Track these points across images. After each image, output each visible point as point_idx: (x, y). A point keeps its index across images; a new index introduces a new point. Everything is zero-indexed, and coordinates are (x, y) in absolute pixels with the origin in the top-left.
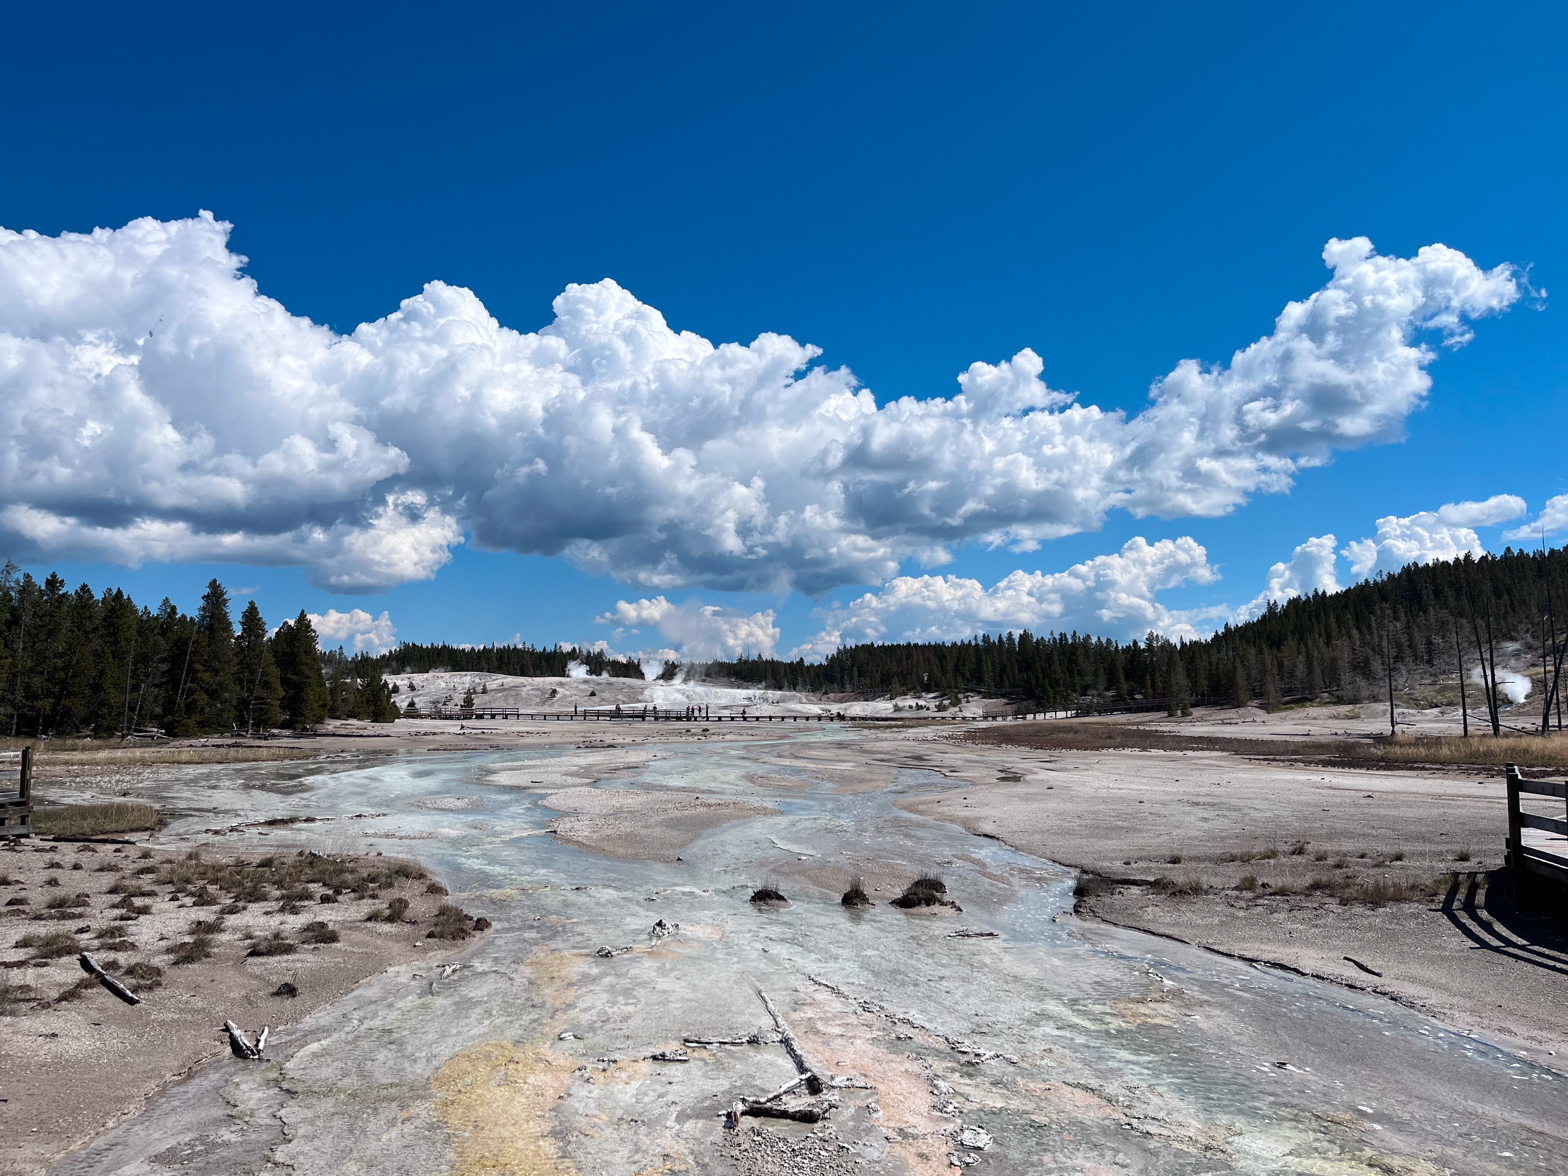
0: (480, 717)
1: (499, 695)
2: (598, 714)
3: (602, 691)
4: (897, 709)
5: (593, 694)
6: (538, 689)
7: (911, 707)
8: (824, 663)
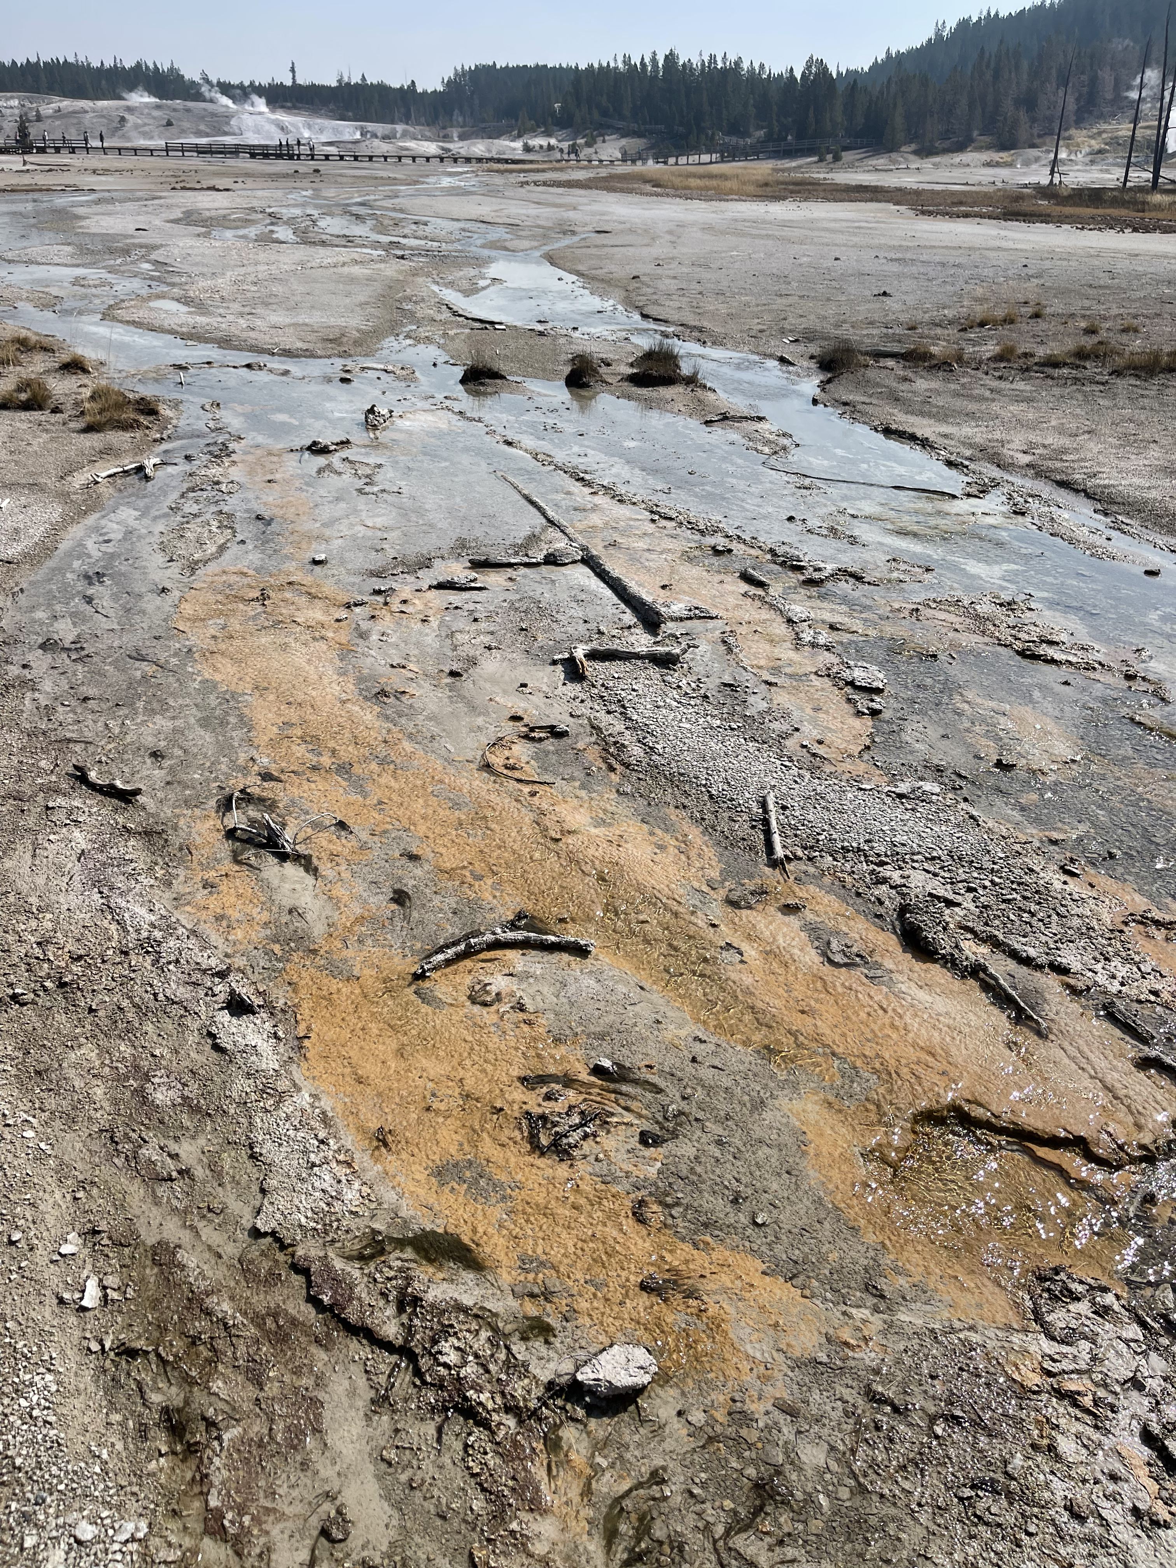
0: (42, 150)
1: (57, 123)
2: (183, 149)
3: (180, 120)
4: (527, 149)
5: (169, 124)
6: (103, 116)
7: (541, 147)
8: (440, 88)
